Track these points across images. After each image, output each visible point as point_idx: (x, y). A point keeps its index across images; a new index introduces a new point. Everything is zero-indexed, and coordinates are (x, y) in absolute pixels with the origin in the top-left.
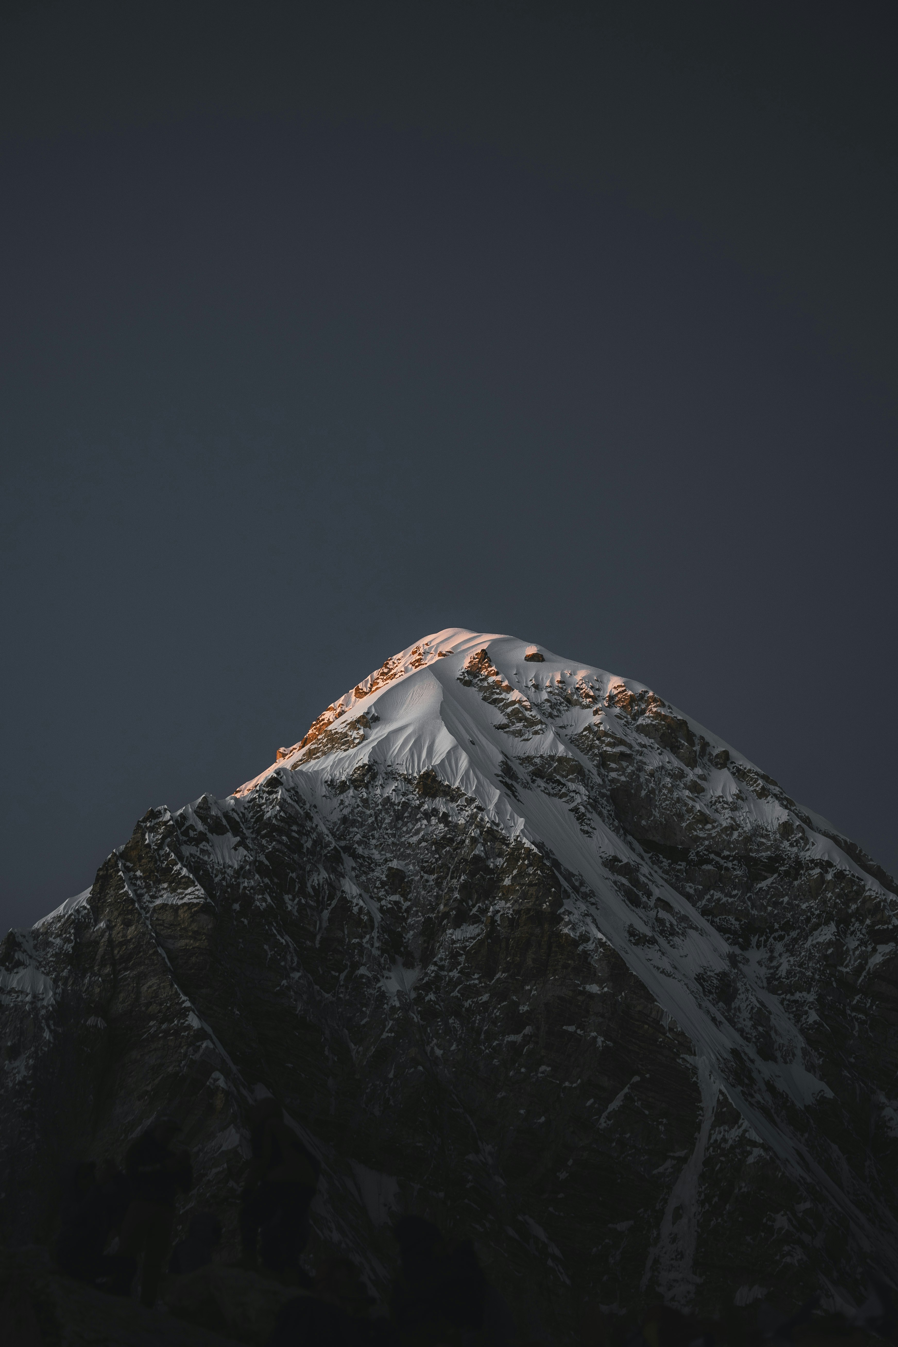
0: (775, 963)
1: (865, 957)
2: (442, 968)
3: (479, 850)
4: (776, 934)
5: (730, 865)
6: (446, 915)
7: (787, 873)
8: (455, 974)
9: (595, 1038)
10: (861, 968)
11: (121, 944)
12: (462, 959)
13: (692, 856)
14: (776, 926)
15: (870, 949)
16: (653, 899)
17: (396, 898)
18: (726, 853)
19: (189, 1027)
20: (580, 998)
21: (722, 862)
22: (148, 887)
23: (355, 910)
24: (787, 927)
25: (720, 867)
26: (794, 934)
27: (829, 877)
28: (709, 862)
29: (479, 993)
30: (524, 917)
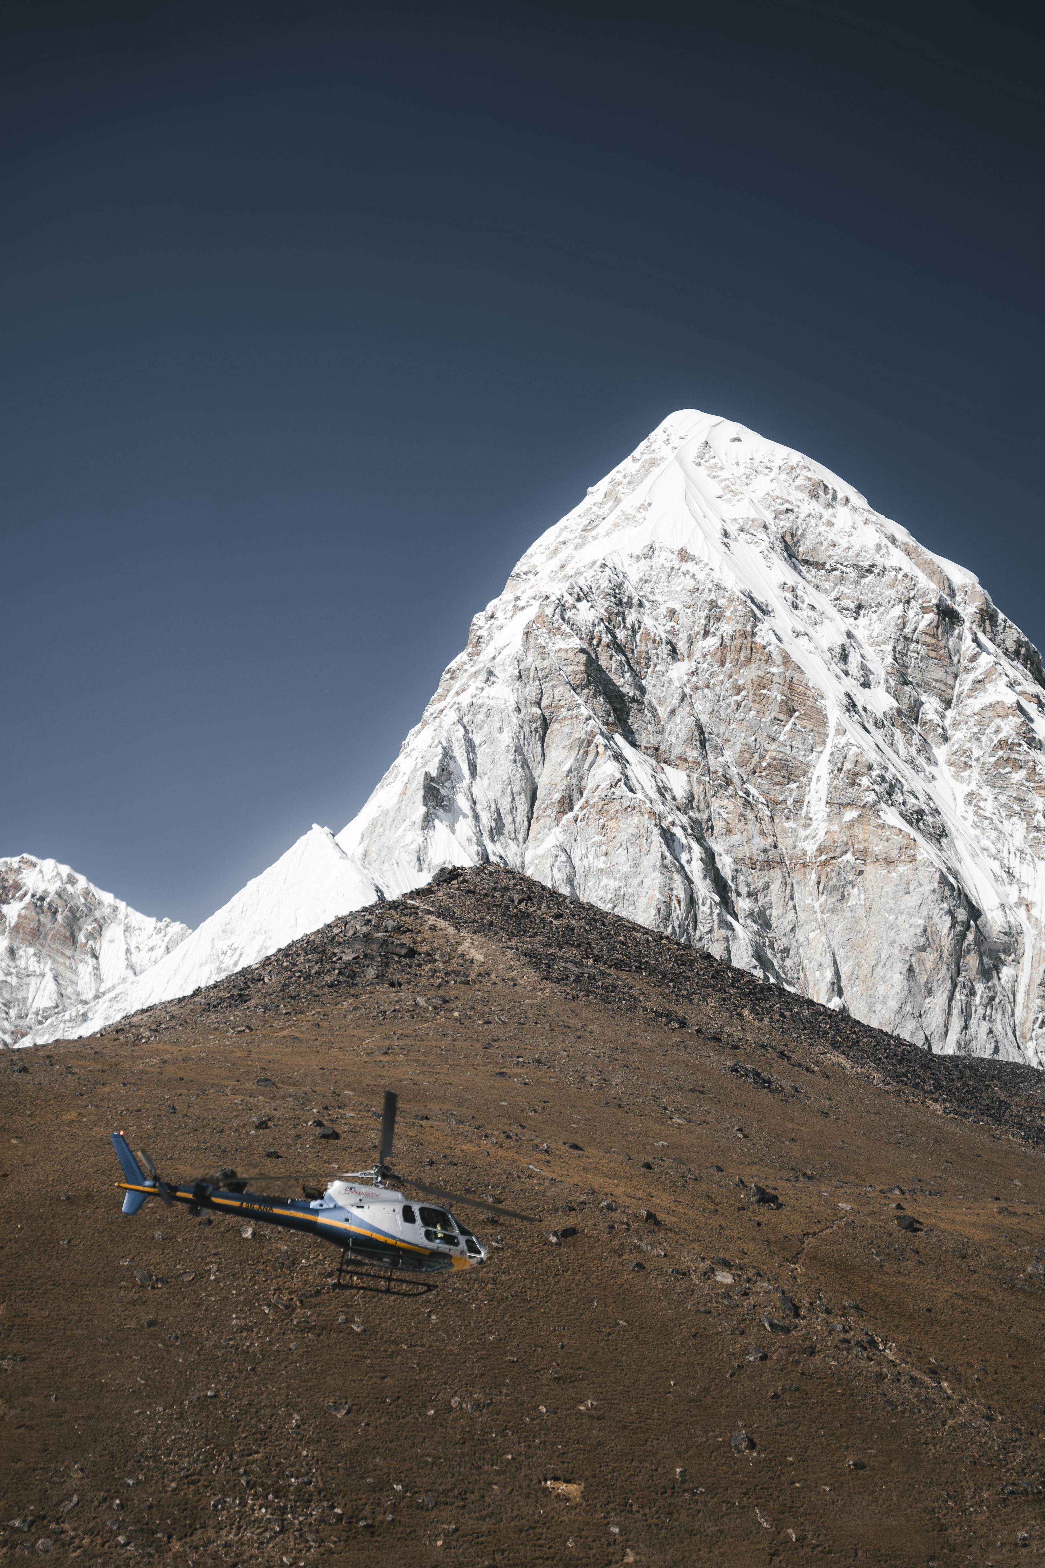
0: (871, 628)
1: (918, 623)
2: (699, 663)
3: (713, 596)
4: (873, 610)
5: (848, 570)
6: (698, 633)
7: (879, 574)
8: (705, 666)
9: (776, 696)
10: (916, 628)
11: (542, 670)
12: (708, 657)
13: (827, 567)
14: (873, 605)
15: (920, 617)
16: (806, 604)
17: (672, 623)
18: (845, 564)
19: (582, 714)
20: (768, 675)
21: (844, 569)
22: (550, 638)
23: (652, 634)
24: (879, 605)
25: (843, 572)
26: (882, 609)
27: (900, 577)
28: (836, 569)
29: (718, 675)
30: (738, 634)
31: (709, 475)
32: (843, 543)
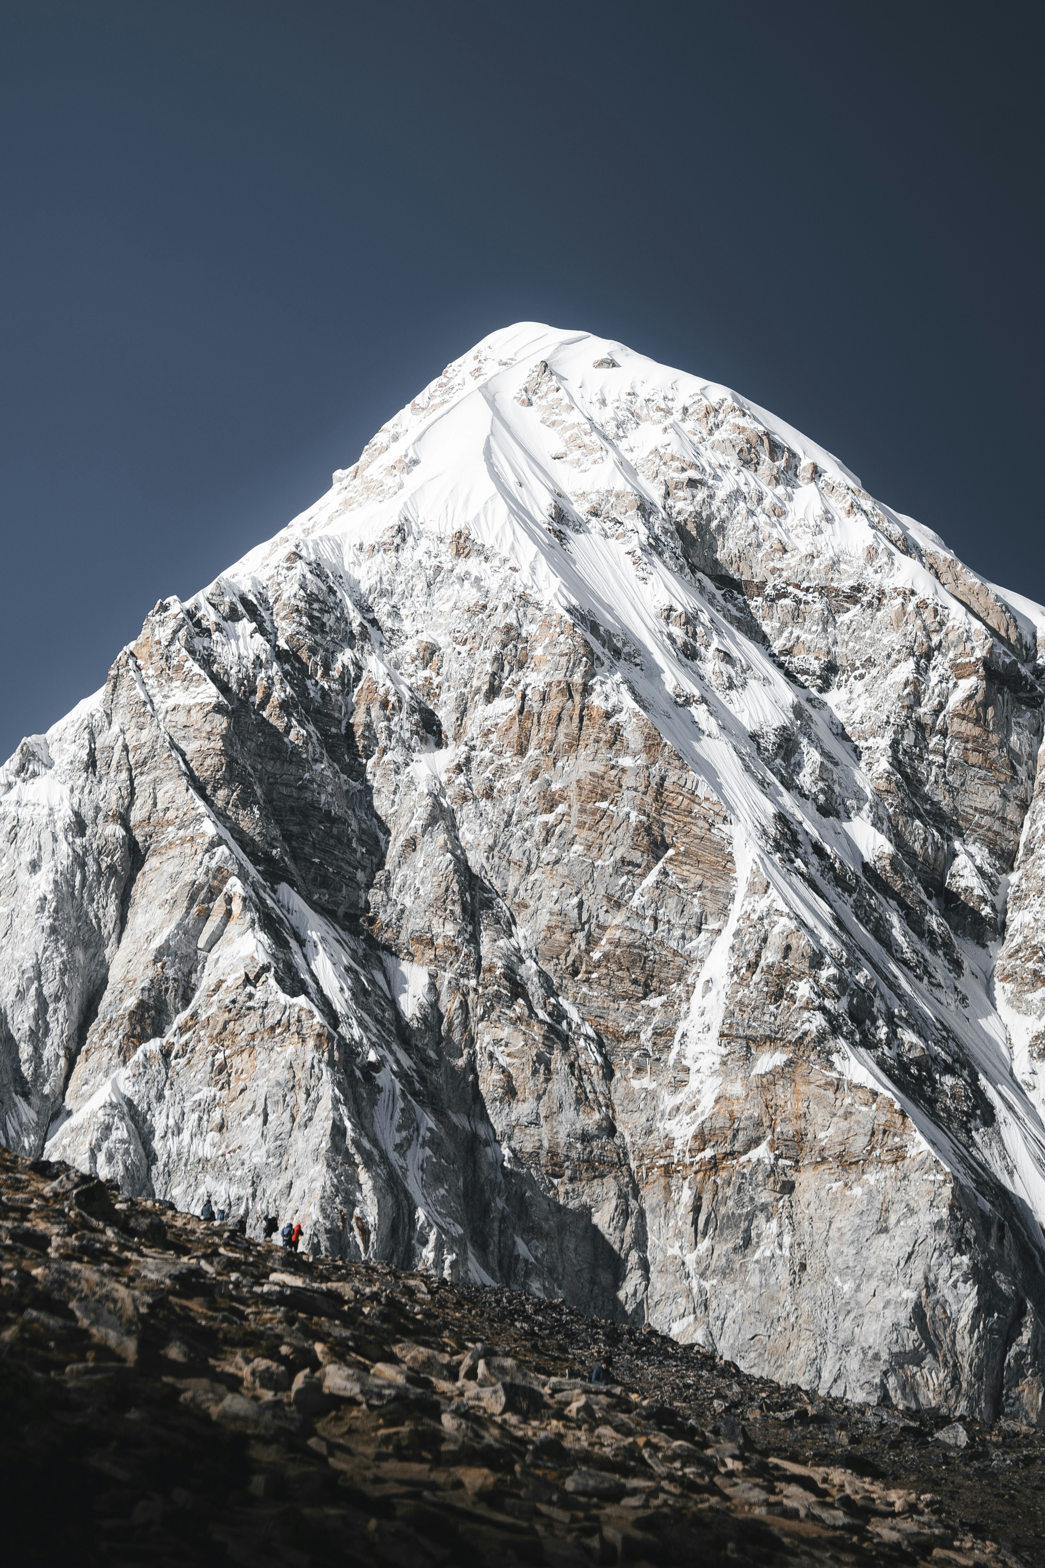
0: (852, 707)
1: (945, 697)
2: (473, 748)
3: (511, 618)
4: (857, 673)
5: (809, 598)
6: (478, 691)
7: (870, 604)
8: (486, 754)
9: (628, 815)
10: (941, 706)
11: (136, 748)
12: (493, 737)
13: (769, 590)
14: (858, 664)
15: (951, 685)
16: (712, 649)
17: (427, 673)
18: (805, 585)
19: (203, 834)
20: (613, 773)
21: (801, 594)
22: (161, 685)
23: (382, 691)
24: (870, 662)
25: (798, 602)
26: (874, 671)
27: (910, 607)
28: (785, 595)
29: (510, 772)
30: (555, 690)
31: (543, 422)
32: (803, 544)
